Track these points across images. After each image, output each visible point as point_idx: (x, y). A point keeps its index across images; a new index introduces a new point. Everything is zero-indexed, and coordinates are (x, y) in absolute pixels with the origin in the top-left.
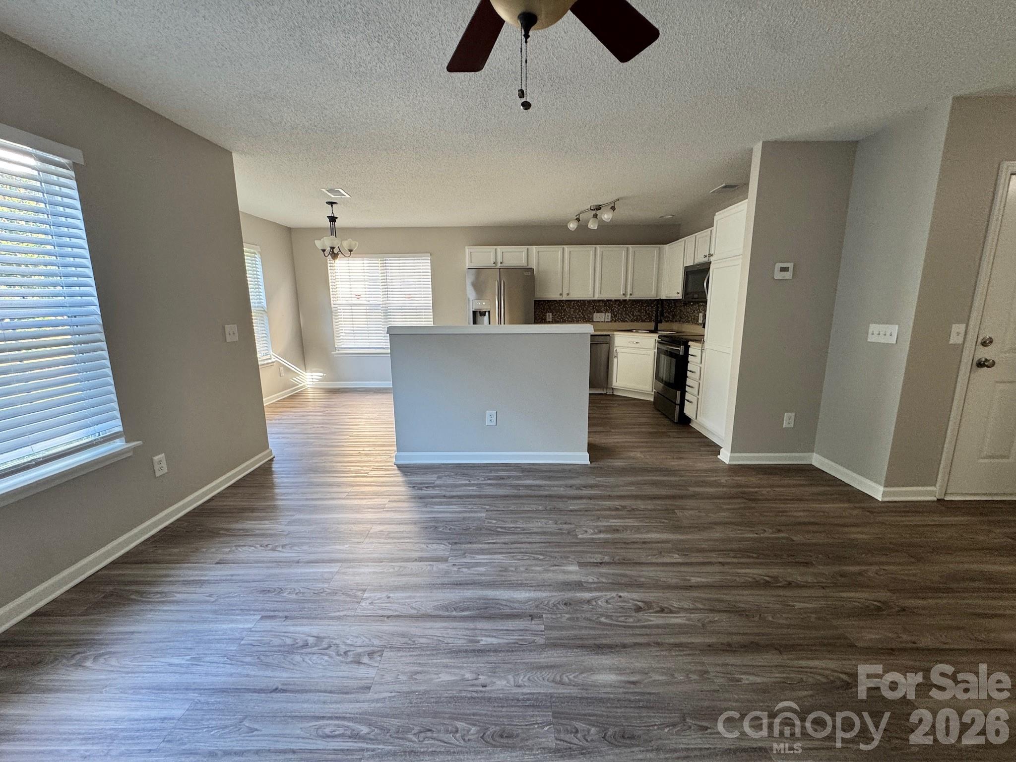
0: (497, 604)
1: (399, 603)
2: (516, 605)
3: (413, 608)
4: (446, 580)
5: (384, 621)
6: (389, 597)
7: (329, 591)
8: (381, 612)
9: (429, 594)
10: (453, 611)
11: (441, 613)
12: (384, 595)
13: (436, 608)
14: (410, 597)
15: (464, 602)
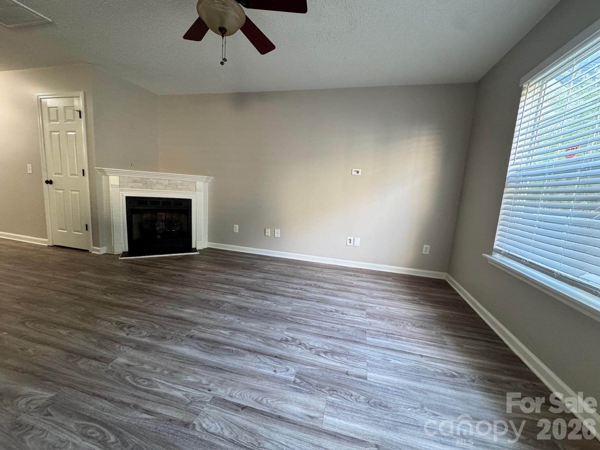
0: (205, 348)
1: (268, 364)
2: (193, 344)
3: (260, 359)
4: (226, 375)
5: (279, 355)
6: (275, 371)
7: (324, 390)
8: (281, 361)
9: (244, 366)
10: (235, 350)
11: (242, 351)
12: (278, 374)
13: (243, 355)
14: (259, 368)
15: (224, 354)
